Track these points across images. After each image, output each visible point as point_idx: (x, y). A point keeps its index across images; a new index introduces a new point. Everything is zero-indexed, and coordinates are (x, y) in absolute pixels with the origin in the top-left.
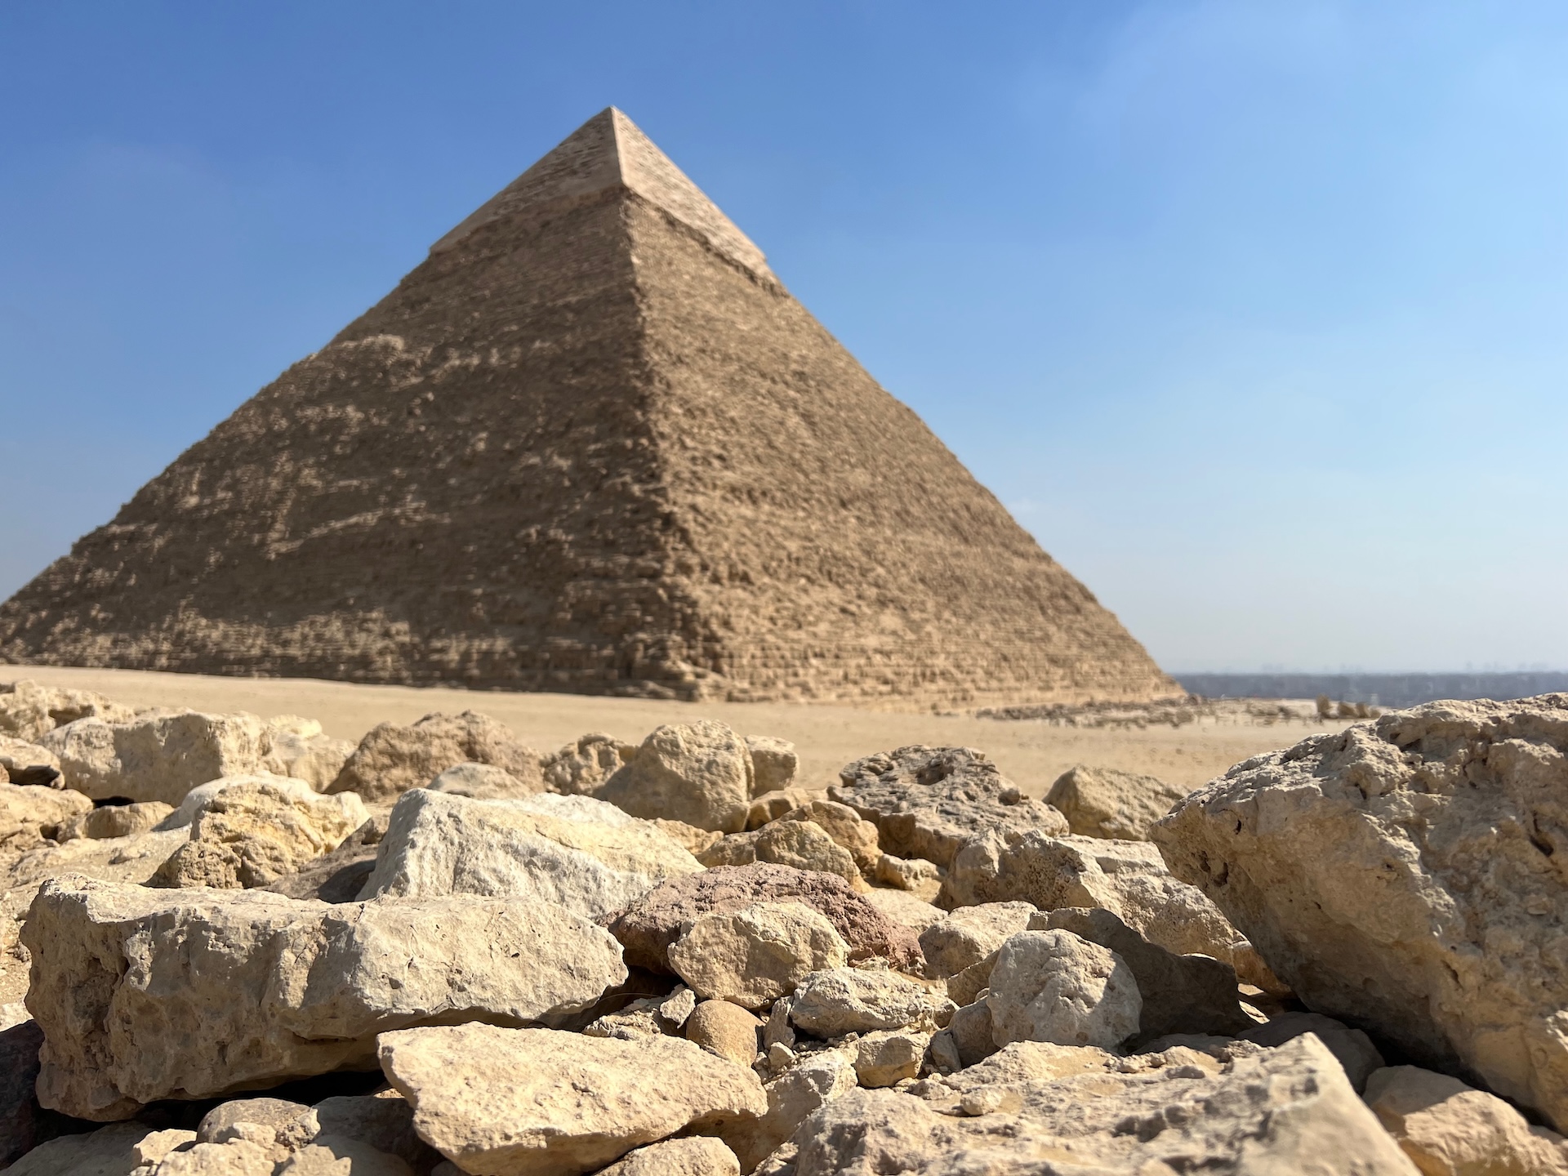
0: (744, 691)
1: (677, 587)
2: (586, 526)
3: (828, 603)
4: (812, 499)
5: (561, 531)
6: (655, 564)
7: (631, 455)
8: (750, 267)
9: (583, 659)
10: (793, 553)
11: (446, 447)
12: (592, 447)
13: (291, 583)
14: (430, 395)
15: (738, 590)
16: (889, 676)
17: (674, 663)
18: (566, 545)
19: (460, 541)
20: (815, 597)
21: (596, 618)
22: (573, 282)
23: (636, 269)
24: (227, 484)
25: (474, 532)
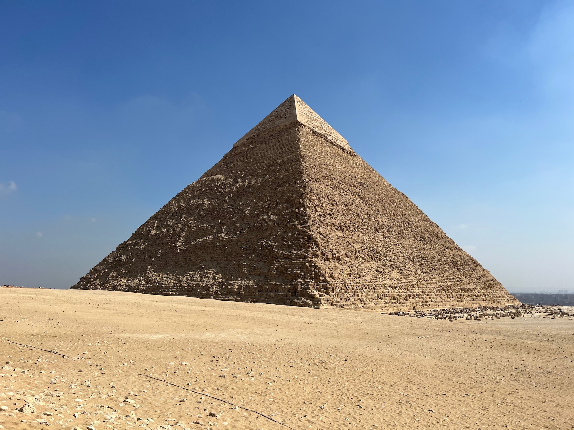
0: (338, 302)
1: (313, 262)
2: (282, 240)
3: (371, 268)
4: (365, 229)
5: (273, 242)
6: (305, 254)
7: (297, 214)
8: (343, 146)
9: (280, 289)
10: (357, 249)
11: (236, 213)
12: (284, 212)
13: (184, 260)
14: (231, 195)
15: (336, 263)
16: (396, 296)
17: (311, 291)
18: (275, 247)
19: (240, 245)
20: (366, 266)
21: (284, 273)
22: (279, 155)
23: (301, 150)
24: (165, 226)
25: (244, 242)
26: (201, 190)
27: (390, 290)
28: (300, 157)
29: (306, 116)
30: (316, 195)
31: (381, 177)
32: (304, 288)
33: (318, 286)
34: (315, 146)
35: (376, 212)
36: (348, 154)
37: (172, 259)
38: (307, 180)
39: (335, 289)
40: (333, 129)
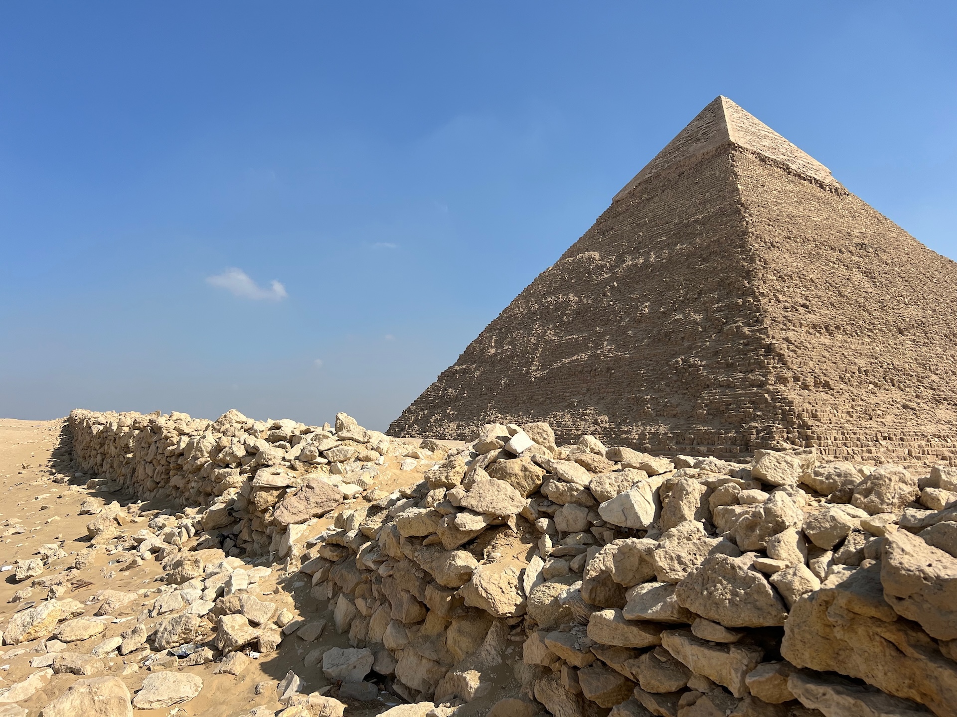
1: (777, 392)
2: (714, 355)
3: (893, 401)
4: (875, 329)
5: (697, 359)
6: (761, 378)
7: (741, 309)
8: (821, 179)
9: (716, 439)
10: (863, 367)
11: (625, 313)
12: (716, 306)
13: (543, 394)
14: (615, 283)
15: (822, 393)
16: (947, 454)
17: (778, 443)
18: (701, 368)
19: (635, 368)
20: (882, 398)
21: (723, 413)
22: (699, 206)
23: (741, 192)
24: (509, 341)
25: (644, 362)
26: (563, 279)
27: (935, 441)
28: (739, 206)
29: (747, 131)
30: (776, 272)
31: (901, 232)
32: (763, 438)
33: (790, 433)
34: (767, 184)
35: (898, 298)
36: (832, 192)
37: (524, 393)
38: (757, 245)
39: (823, 439)
40: (799, 150)
